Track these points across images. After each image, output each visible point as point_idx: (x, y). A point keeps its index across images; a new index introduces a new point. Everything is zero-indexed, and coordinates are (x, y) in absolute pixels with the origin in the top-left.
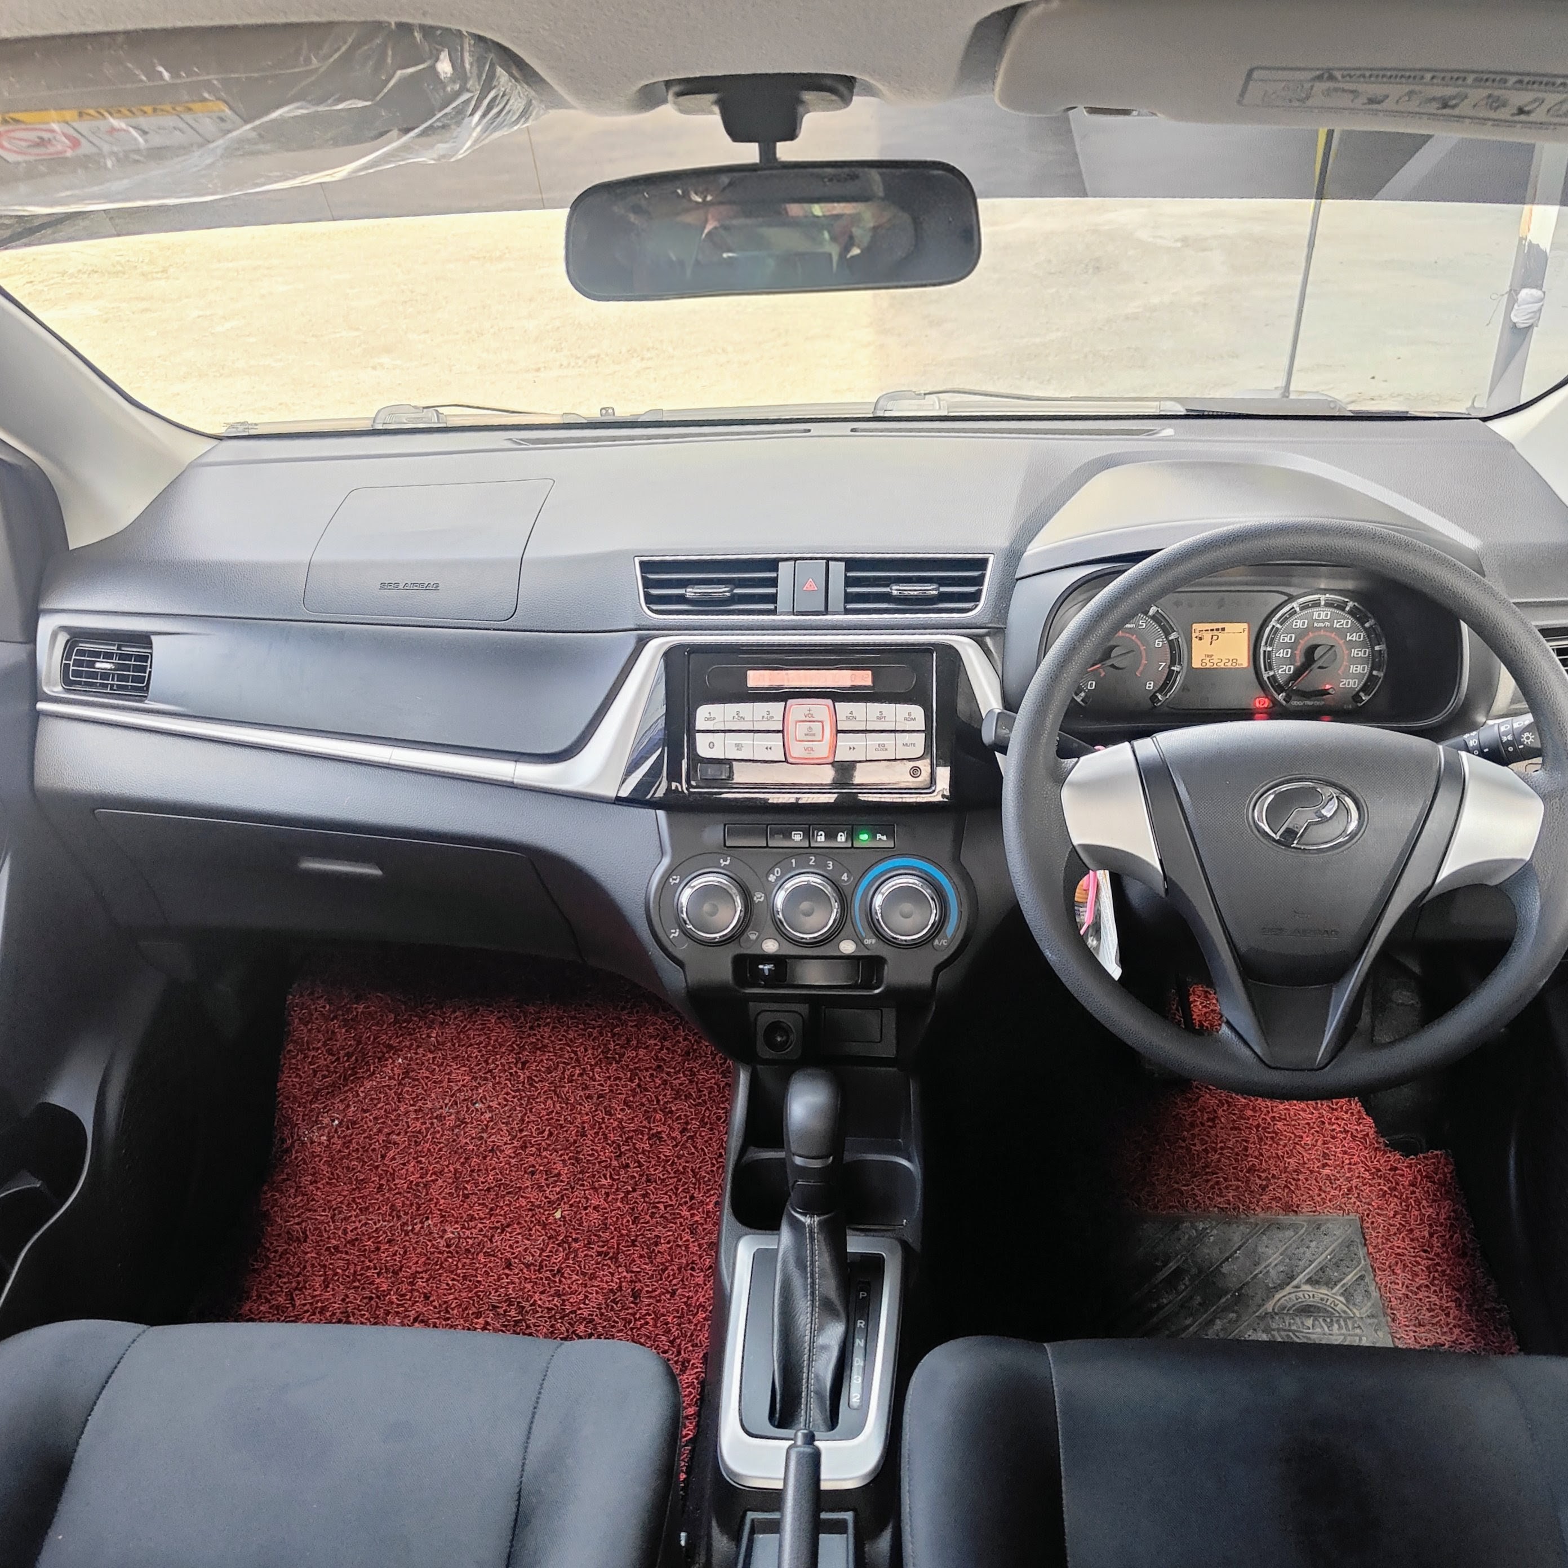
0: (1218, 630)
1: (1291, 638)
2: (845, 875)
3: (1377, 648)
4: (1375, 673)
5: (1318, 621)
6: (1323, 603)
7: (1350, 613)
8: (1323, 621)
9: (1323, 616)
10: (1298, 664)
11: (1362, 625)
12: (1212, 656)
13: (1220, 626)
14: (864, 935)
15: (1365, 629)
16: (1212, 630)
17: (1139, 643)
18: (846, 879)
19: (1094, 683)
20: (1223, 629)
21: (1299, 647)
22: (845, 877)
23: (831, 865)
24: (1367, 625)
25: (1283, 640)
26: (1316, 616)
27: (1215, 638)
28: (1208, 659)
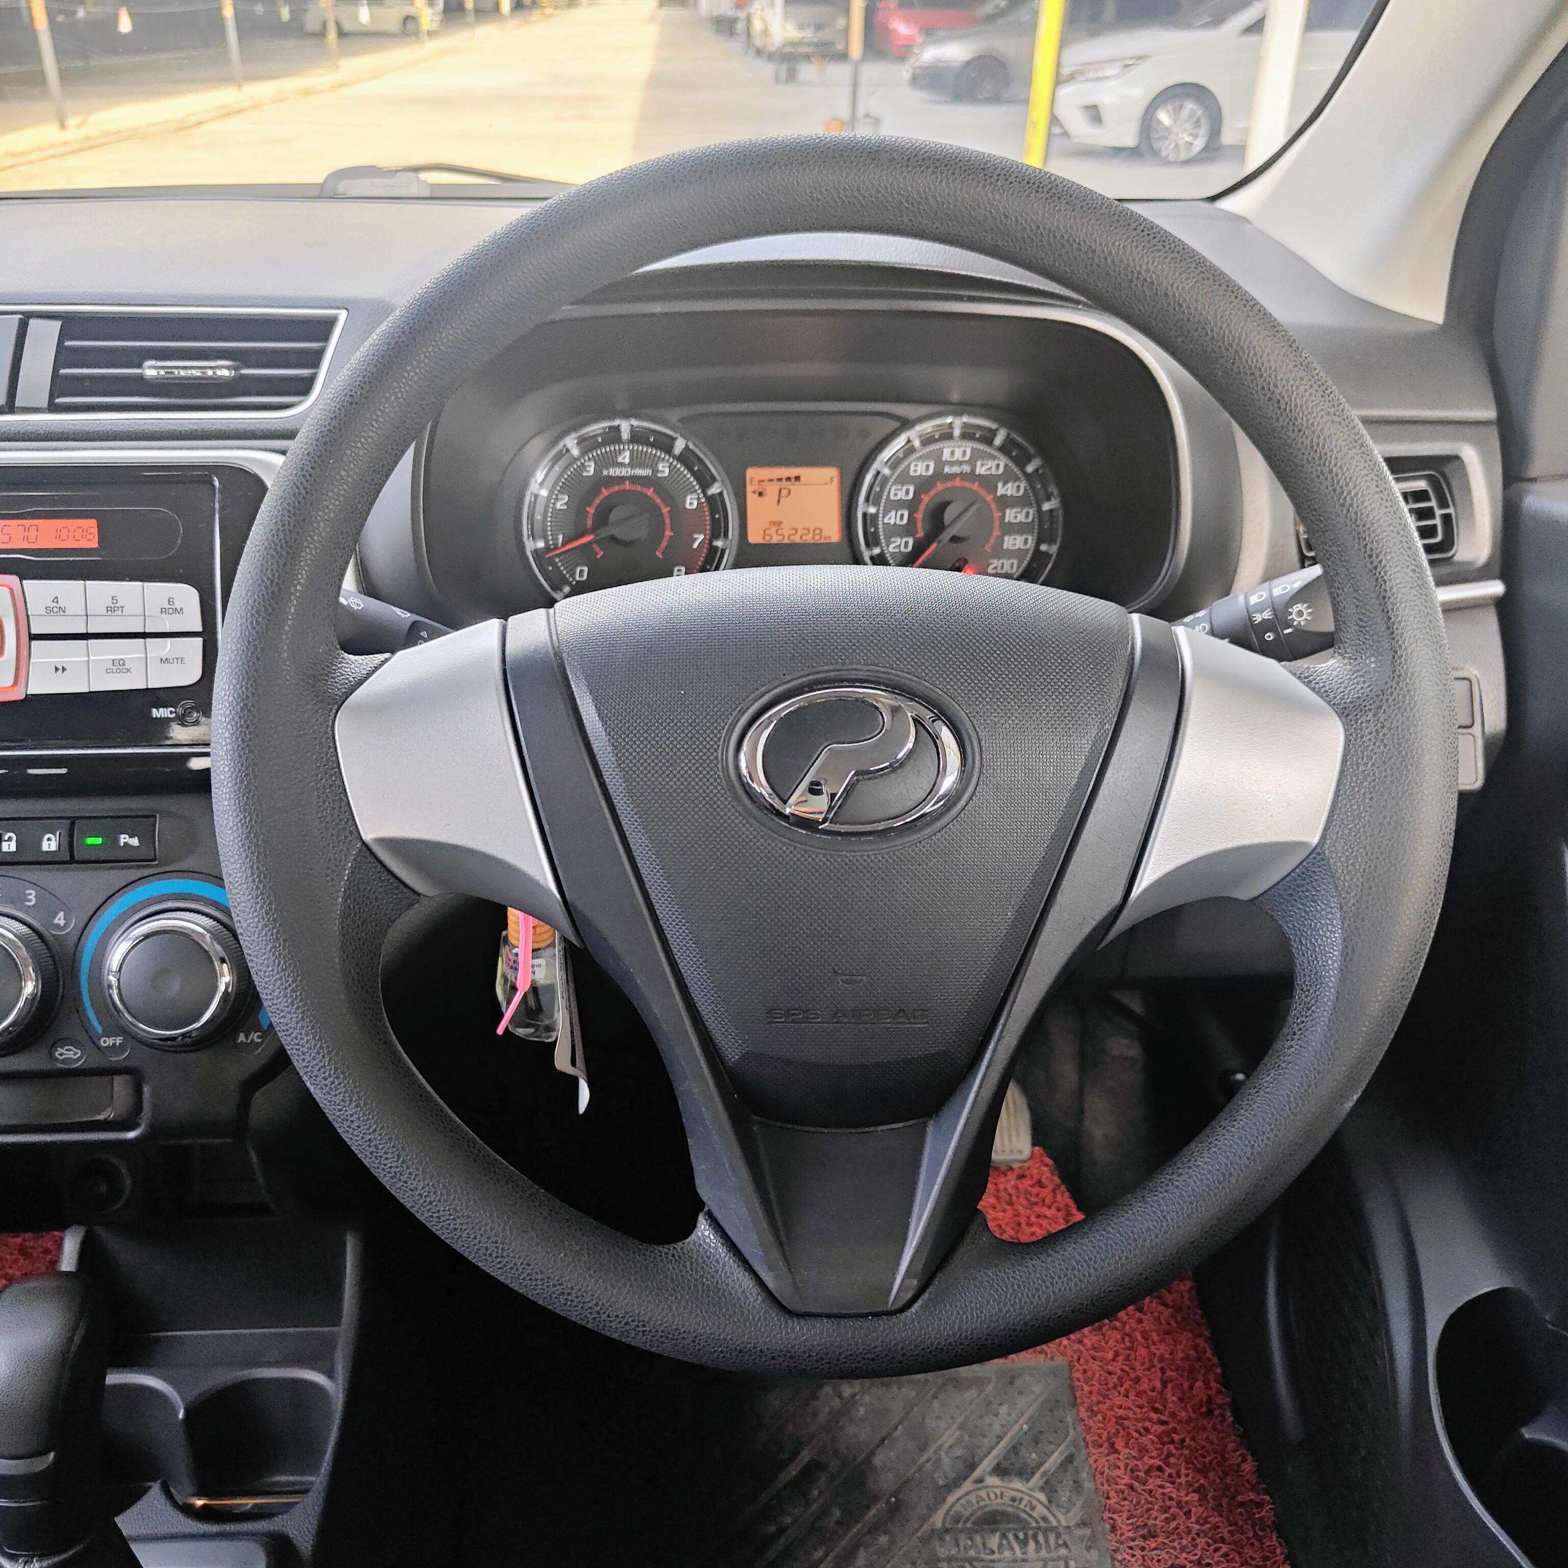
0: (789, 479)
1: (907, 492)
2: (61, 914)
3: (1046, 507)
4: (1043, 547)
5: (952, 464)
6: (957, 432)
7: (1003, 449)
8: (959, 463)
9: (958, 455)
10: (920, 534)
11: (1022, 467)
12: (780, 523)
13: (792, 472)
14: (99, 1029)
15: (1027, 476)
16: (780, 480)
17: (658, 500)
18: (62, 922)
19: (586, 569)
20: (797, 478)
21: (922, 507)
22: (60, 919)
23: (32, 897)
24: (1030, 469)
25: (896, 495)
26: (946, 455)
27: (784, 492)
28: (774, 529)
